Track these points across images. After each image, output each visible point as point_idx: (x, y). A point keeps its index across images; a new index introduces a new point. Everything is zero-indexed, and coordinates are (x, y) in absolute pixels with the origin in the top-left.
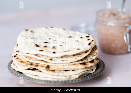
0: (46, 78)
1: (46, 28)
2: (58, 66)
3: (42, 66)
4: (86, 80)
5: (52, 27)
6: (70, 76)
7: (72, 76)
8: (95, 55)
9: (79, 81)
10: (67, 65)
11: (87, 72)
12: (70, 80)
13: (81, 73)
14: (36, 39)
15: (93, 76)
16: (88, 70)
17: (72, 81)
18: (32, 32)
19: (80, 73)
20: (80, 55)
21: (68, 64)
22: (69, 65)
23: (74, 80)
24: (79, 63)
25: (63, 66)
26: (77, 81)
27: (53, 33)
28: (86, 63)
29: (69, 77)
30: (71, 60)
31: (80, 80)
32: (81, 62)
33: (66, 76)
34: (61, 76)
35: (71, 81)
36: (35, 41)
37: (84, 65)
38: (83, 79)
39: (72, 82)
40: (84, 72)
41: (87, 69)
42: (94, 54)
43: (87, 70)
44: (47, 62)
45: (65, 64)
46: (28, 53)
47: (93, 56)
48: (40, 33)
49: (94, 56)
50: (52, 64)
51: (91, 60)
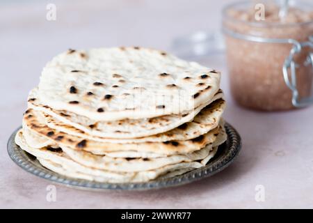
0: (78, 172)
1: (123, 49)
2: (107, 143)
3: (70, 140)
4: (173, 185)
5: (137, 48)
6: (136, 173)
7: (141, 174)
8: (209, 125)
9: (154, 188)
10: (128, 143)
11: (182, 165)
12: (132, 183)
13: (163, 167)
14: (83, 75)
15: (194, 176)
16: (187, 160)
17: (136, 185)
18: (83, 55)
19: (160, 168)
20: (167, 121)
21: (130, 141)
22: (133, 143)
23: (141, 185)
24: (160, 140)
25: (120, 144)
26: (148, 188)
27: (131, 62)
28: (181, 143)
29: (133, 174)
30: (140, 131)
31: (157, 184)
32: (165, 138)
33: (126, 173)
34: (113, 172)
35: (132, 186)
36: (78, 78)
37: (174, 147)
38: (165, 183)
39: (135, 189)
40: (173, 167)
41: (183, 159)
42: (208, 122)
43: (183, 162)
44: (83, 132)
45: (125, 141)
46: (47, 107)
47: (203, 126)
48: (102, 61)
49: (206, 125)
50: (94, 137)
51: (197, 135)
